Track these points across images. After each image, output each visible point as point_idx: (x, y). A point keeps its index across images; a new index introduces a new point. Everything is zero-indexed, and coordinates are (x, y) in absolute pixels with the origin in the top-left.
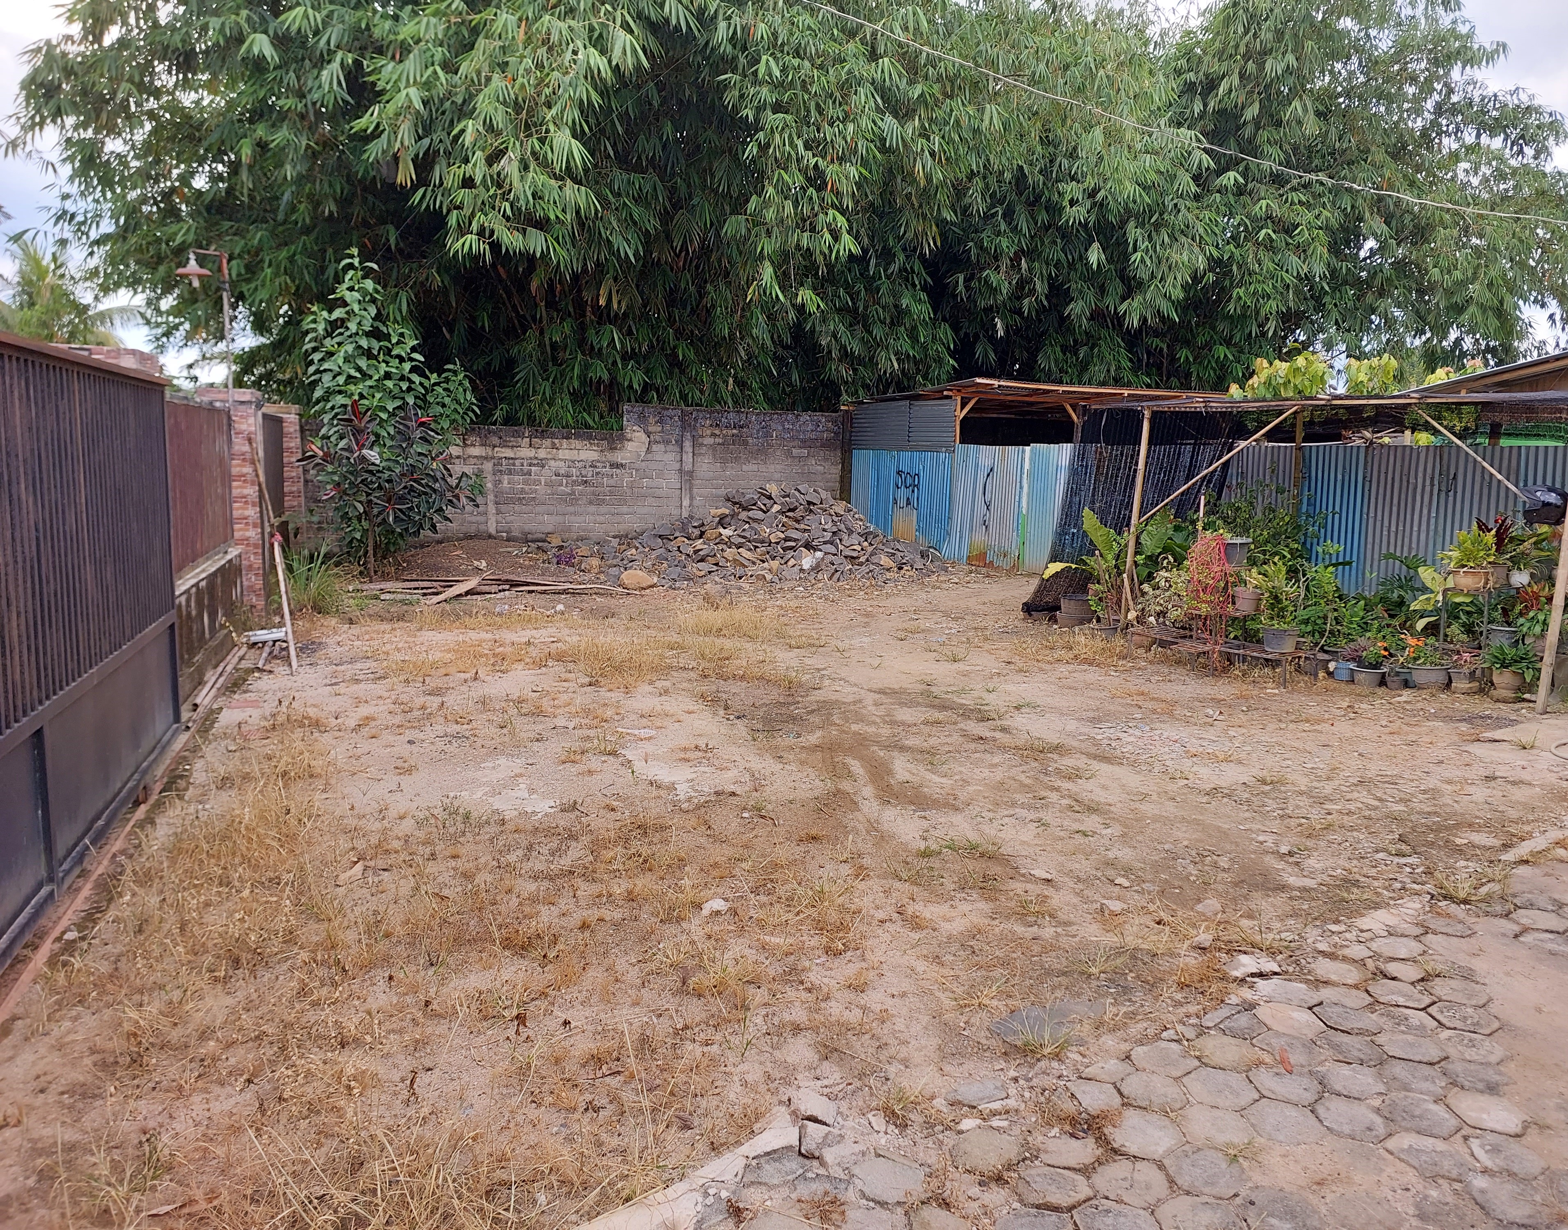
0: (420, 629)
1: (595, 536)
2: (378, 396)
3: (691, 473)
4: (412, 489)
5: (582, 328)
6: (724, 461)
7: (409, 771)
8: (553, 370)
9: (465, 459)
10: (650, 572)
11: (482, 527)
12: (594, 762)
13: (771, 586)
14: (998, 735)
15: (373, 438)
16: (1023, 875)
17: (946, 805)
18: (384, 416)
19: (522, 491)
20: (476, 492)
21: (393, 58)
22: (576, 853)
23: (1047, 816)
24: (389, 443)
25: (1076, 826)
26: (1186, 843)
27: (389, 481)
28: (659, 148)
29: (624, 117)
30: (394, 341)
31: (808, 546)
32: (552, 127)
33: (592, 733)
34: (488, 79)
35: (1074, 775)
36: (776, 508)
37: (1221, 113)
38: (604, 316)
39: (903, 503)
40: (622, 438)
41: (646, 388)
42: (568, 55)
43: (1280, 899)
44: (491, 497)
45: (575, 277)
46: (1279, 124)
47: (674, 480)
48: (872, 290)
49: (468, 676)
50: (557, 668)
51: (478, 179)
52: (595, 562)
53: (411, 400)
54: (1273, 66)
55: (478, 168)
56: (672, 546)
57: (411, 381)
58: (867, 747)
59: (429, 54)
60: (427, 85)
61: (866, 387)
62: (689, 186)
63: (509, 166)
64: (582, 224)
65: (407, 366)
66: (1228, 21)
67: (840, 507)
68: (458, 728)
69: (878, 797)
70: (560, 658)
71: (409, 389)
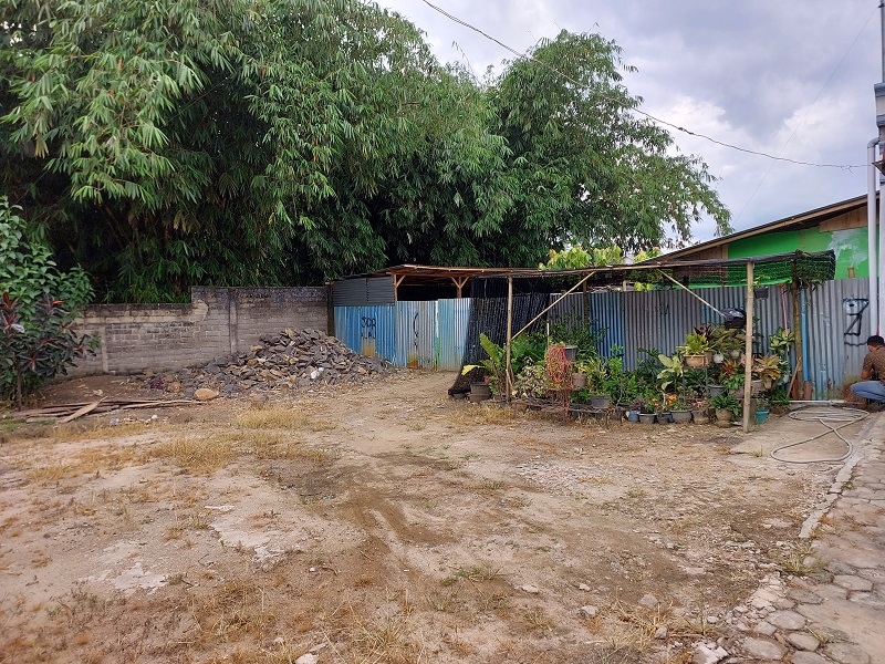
0: (55, 443)
1: (175, 368)
2: (23, 289)
3: (236, 326)
4: (49, 348)
5: (163, 243)
6: (256, 317)
7: (44, 563)
8: (144, 268)
9: (86, 326)
10: (213, 388)
11: (99, 368)
12: (192, 536)
13: (294, 391)
14: (462, 480)
15: (19, 316)
16: (518, 591)
17: (447, 539)
18: (28, 301)
19: (126, 343)
20: (94, 346)
21: (30, 80)
22: (187, 624)
23: (516, 538)
24: (32, 318)
25: (536, 544)
26: (609, 548)
27: (31, 343)
28: (209, 137)
29: (186, 119)
30: (35, 253)
31: (313, 365)
32: (141, 121)
33: (187, 512)
34: (98, 93)
35: (519, 504)
36: (292, 343)
37: (513, 127)
38: (177, 235)
39: (366, 335)
40: (191, 307)
41: (205, 277)
42: (151, 80)
43: (690, 587)
44: (104, 348)
45: (157, 211)
46: (541, 133)
47: (225, 330)
48: (338, 217)
49: (91, 475)
50: (156, 463)
51: (92, 152)
52: (176, 385)
53: (47, 290)
54: (537, 105)
55: (91, 144)
56: (227, 371)
57: (47, 279)
58: (382, 500)
59: (55, 78)
60: (55, 95)
61: (338, 272)
62: (228, 159)
63: (113, 144)
64: (161, 181)
65: (44, 269)
66: (513, 81)
67: (331, 340)
68: (84, 519)
69: (401, 539)
70: (158, 454)
71: (46, 284)
